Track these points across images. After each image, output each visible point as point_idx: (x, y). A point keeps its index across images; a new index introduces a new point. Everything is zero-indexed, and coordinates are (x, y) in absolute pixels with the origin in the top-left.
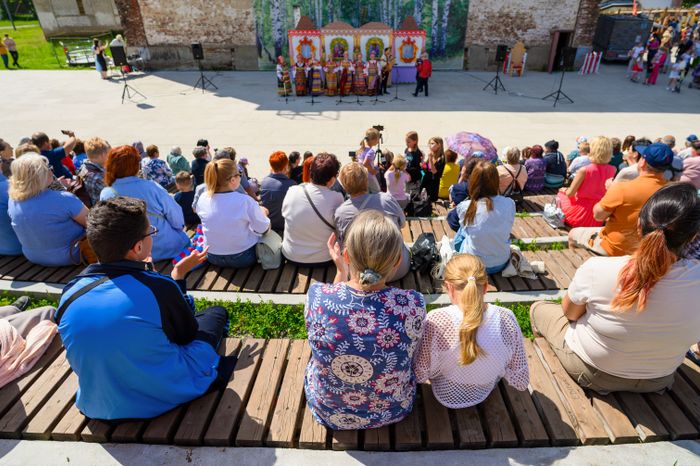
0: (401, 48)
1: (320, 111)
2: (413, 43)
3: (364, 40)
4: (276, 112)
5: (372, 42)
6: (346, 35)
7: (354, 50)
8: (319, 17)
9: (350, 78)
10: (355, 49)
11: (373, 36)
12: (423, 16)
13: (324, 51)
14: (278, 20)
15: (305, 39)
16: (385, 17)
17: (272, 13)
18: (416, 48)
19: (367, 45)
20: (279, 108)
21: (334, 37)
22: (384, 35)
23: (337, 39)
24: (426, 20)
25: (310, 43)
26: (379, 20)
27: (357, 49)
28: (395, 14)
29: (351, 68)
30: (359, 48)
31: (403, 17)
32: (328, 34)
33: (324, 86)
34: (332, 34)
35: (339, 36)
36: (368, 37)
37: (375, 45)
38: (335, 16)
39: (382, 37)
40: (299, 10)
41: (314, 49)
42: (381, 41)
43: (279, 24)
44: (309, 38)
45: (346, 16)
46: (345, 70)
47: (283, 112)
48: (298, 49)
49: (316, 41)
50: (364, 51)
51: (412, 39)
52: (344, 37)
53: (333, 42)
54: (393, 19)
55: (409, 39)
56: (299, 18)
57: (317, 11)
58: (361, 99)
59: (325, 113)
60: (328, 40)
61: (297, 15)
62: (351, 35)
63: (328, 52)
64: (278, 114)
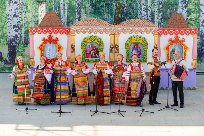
0: (167, 48)
1: (71, 125)
2: (182, 42)
3: (123, 39)
4: (13, 126)
5: (133, 41)
6: (101, 33)
7: (111, 51)
8: (64, 13)
9: (107, 83)
10: (112, 48)
11: (134, 34)
12: (189, 12)
13: (73, 50)
14: (15, 16)
15: (50, 37)
16: (144, 13)
17: (8, 8)
18: (186, 48)
19: (127, 44)
20: (17, 122)
21: (87, 35)
22: (148, 33)
23: (90, 38)
24: (193, 16)
25: (55, 41)
26: (137, 16)
27: (114, 48)
28: (156, 9)
29: (108, 71)
30: (117, 47)
31: (164, 13)
32: (78, 32)
33: (73, 92)
34: (84, 32)
35: (93, 34)
36: (128, 35)
37: (136, 44)
38: (83, 11)
39: (145, 35)
40: (44, 5)
41: (59, 48)
42: (144, 39)
43: (16, 20)
44: (54, 36)
45: (97, 12)
46: (100, 74)
47: (21, 126)
48: (41, 48)
49: (63, 39)
50: (122, 51)
51: (181, 37)
52: (98, 35)
53: (85, 40)
54: (152, 15)
55: (177, 38)
56: (44, 14)
57: (62, 6)
58: (123, 108)
59: (77, 128)
60: (78, 38)
61: (42, 10)
62: (107, 32)
63: (79, 51)
64: (17, 129)
